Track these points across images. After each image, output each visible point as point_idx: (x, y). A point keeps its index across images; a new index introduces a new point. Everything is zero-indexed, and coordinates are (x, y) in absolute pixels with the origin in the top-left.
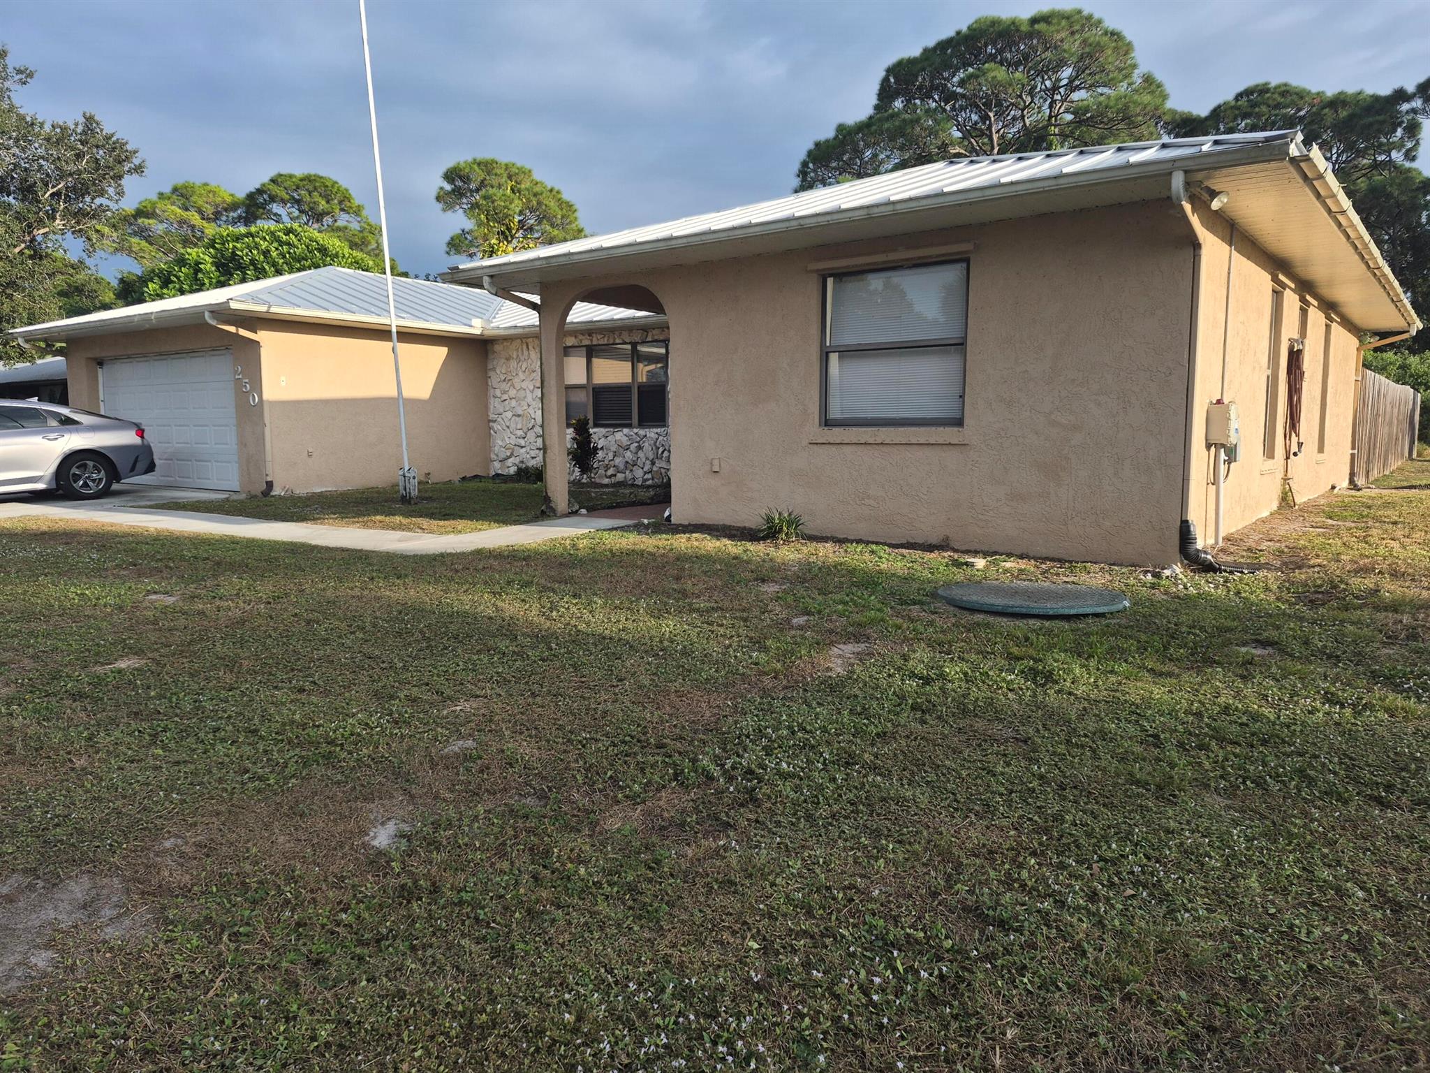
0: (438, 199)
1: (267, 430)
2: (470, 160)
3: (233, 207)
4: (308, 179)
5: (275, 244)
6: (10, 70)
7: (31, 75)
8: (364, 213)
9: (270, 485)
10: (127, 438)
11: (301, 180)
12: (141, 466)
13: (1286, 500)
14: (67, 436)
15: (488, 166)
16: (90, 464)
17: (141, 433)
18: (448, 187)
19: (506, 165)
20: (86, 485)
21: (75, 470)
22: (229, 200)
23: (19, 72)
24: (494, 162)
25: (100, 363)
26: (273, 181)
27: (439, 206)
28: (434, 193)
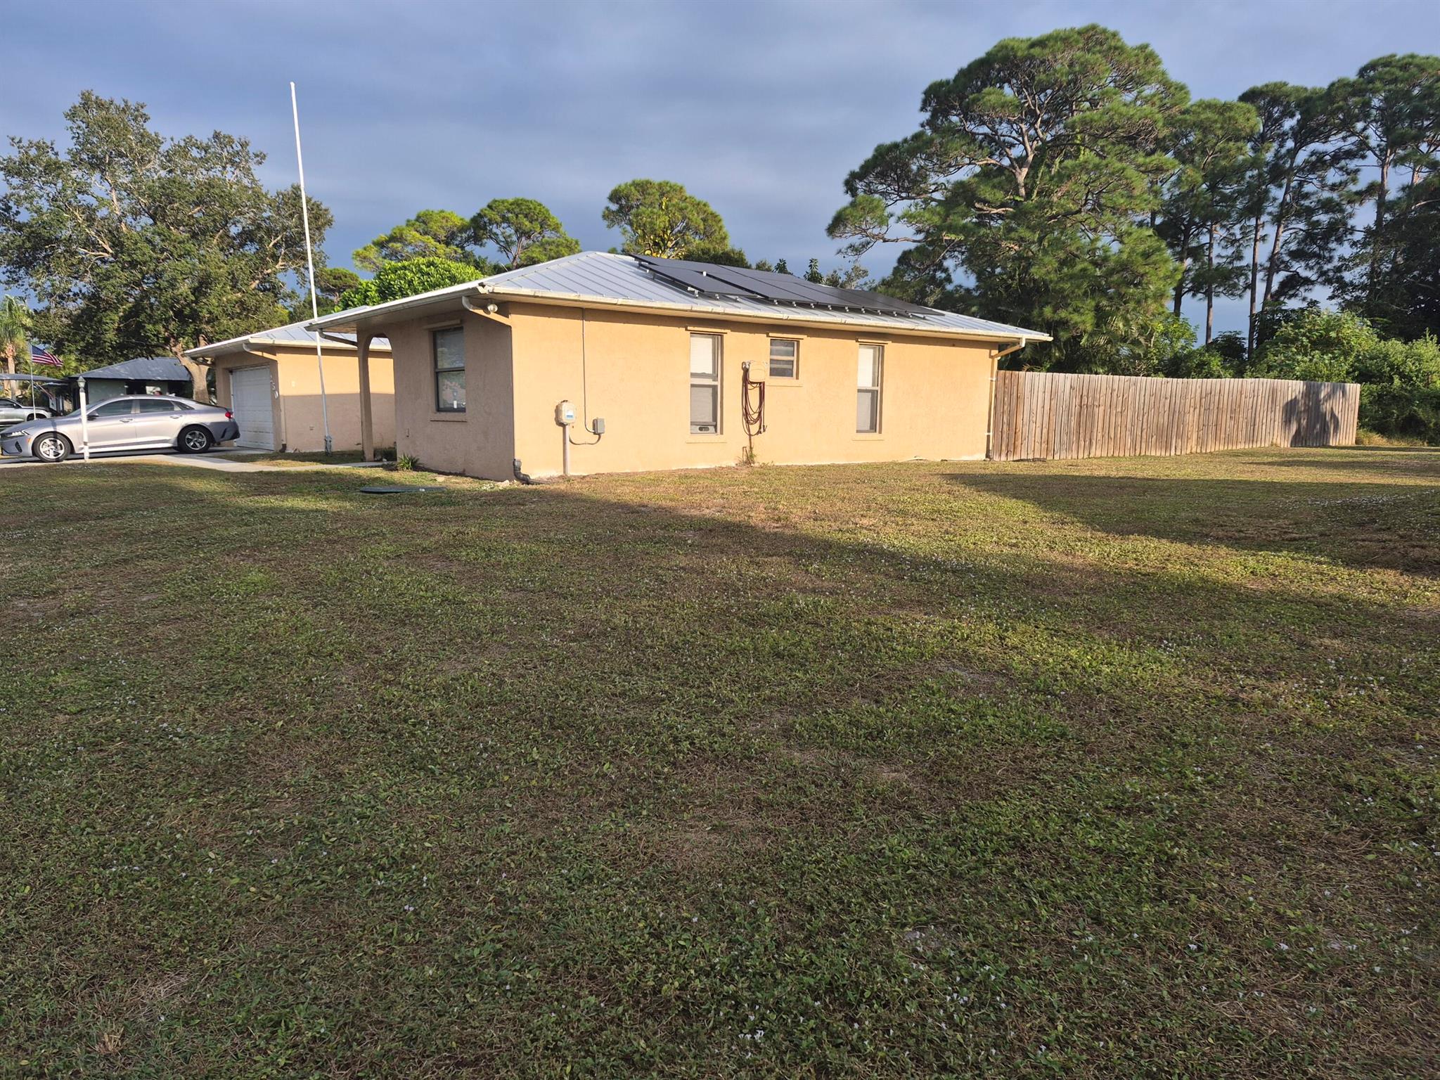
0: (605, 217)
1: (282, 413)
2: (630, 182)
3: (463, 229)
4: (517, 203)
5: (419, 275)
6: (251, 155)
7: (264, 157)
8: (562, 230)
9: (284, 446)
10: (221, 418)
11: (511, 204)
12: (228, 435)
13: (750, 459)
14: (184, 416)
15: (643, 187)
16: (197, 432)
17: (229, 414)
18: (614, 207)
19: (660, 185)
20: (194, 446)
21: (188, 436)
22: (459, 223)
23: (257, 156)
24: (648, 182)
25: (231, 372)
26: (490, 207)
27: (606, 223)
28: (601, 214)
